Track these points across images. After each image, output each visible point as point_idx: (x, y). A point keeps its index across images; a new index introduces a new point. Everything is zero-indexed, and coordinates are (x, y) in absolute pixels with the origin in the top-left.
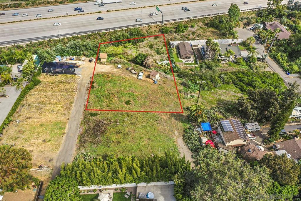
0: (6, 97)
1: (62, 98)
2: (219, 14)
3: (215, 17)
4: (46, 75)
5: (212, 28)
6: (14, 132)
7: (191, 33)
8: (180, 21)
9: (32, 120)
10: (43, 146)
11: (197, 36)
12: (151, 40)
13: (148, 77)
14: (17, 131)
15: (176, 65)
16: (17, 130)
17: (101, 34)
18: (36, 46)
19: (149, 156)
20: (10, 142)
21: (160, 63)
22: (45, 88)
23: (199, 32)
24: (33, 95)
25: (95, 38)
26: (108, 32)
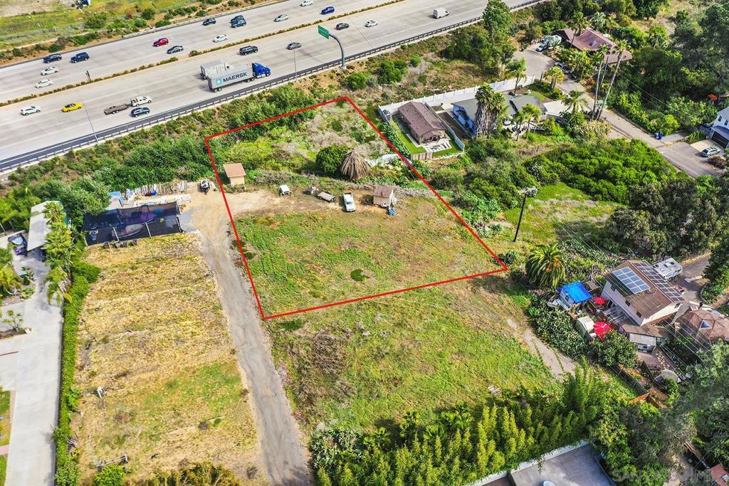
0: (25, 333)
1: (183, 301)
2: (458, 25)
3: (453, 32)
4: (104, 247)
5: (459, 61)
6: (104, 424)
7: (415, 78)
8: (379, 53)
9: (135, 378)
10: (208, 439)
11: (432, 83)
12: (330, 111)
13: (368, 201)
14: (112, 418)
15: (415, 162)
16: (110, 416)
17: (202, 115)
18: (38, 176)
19: (488, 395)
20: (107, 453)
21: (373, 163)
22: (121, 284)
23: (432, 73)
24: (97, 309)
25: (190, 128)
26: (218, 109)
